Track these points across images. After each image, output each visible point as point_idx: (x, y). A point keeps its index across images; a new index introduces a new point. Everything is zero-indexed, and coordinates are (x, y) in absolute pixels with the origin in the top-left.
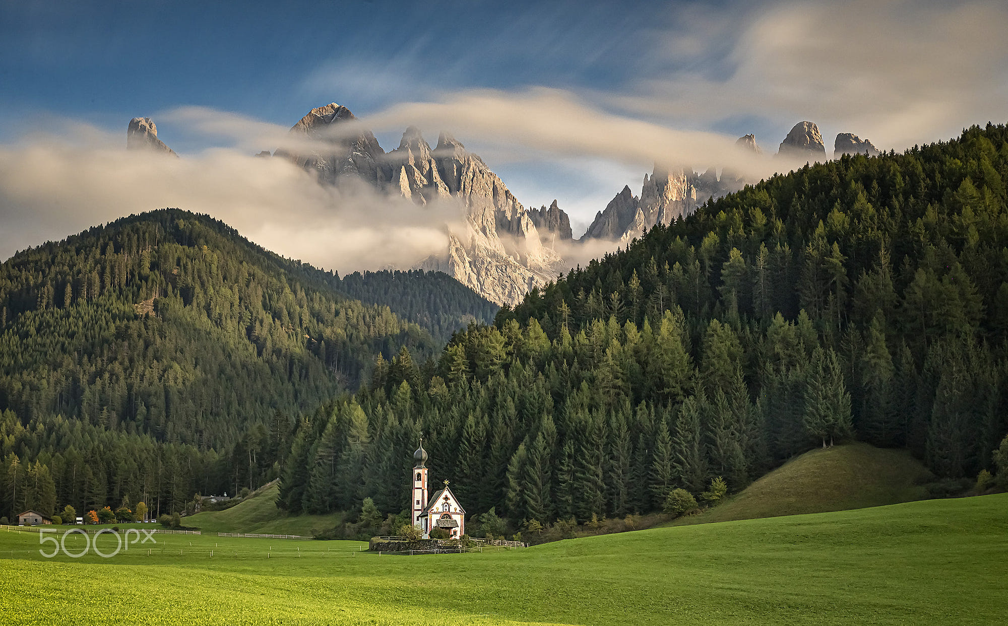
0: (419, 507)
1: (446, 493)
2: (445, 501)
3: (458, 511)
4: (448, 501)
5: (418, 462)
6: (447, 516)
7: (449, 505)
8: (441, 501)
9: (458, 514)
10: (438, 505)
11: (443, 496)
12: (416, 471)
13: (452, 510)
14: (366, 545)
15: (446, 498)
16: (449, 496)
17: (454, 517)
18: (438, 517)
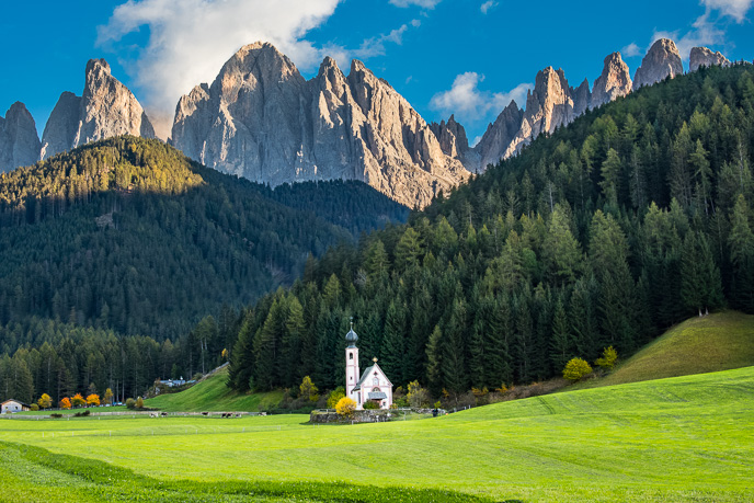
0: (353, 382)
1: (375, 368)
2: (374, 376)
3: (386, 385)
4: (377, 376)
5: (349, 343)
6: (376, 389)
7: (378, 379)
8: (371, 376)
9: (387, 387)
10: (369, 380)
11: (373, 371)
12: (348, 351)
13: (381, 384)
14: (307, 418)
15: (376, 374)
16: (378, 371)
17: (383, 390)
18: (369, 390)
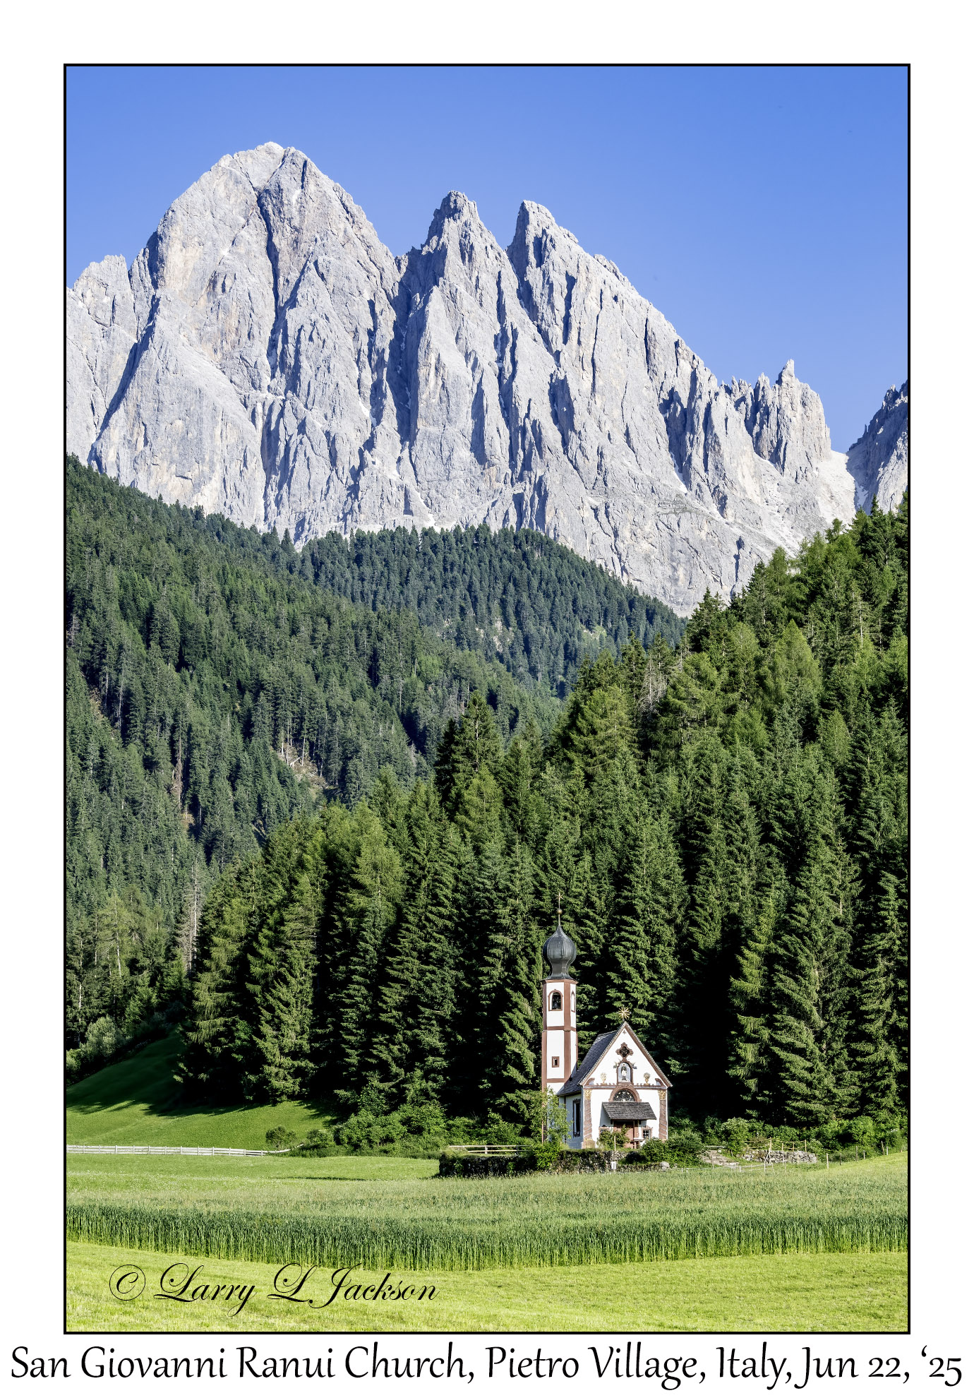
0: (559, 1072)
1: (624, 1037)
2: (621, 1058)
3: (652, 1082)
4: (629, 1058)
5: (553, 966)
6: (625, 1092)
7: (632, 1067)
8: (611, 1057)
9: (653, 1088)
10: (606, 1069)
11: (616, 1045)
12: (550, 987)
13: (638, 1079)
15: (625, 1051)
16: (632, 1045)
17: (644, 1096)
18: (603, 1096)
